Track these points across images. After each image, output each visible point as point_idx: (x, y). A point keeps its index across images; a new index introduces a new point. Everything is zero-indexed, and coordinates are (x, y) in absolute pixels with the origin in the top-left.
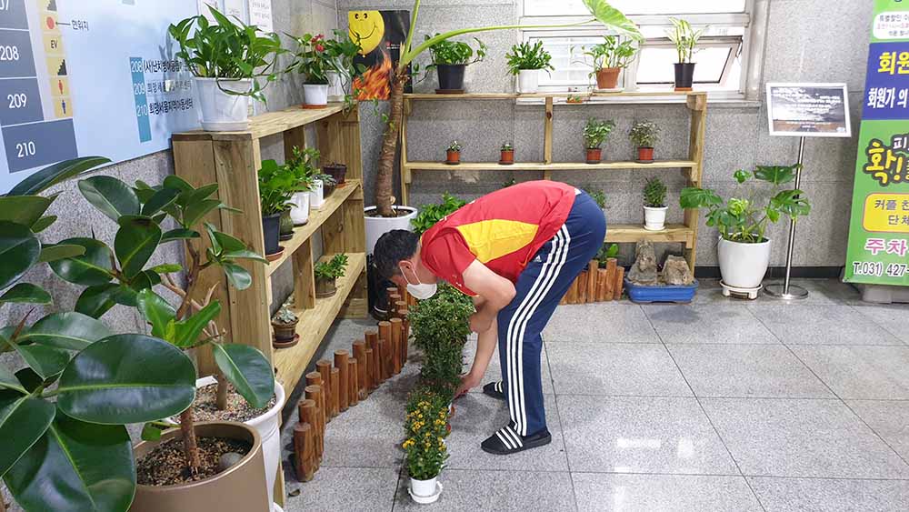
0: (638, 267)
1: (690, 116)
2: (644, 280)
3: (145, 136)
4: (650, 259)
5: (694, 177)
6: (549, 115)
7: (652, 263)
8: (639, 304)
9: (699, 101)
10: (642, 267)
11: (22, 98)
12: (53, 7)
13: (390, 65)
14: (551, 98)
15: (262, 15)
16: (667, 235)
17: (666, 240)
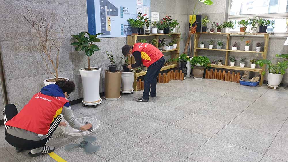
3: (122, 34)
4: (246, 75)
6: (228, 38)
7: (247, 76)
11: (104, 28)
12: (109, 19)
13: (196, 27)
14: (230, 34)
15: (155, 17)
16: (254, 70)
17: (254, 71)
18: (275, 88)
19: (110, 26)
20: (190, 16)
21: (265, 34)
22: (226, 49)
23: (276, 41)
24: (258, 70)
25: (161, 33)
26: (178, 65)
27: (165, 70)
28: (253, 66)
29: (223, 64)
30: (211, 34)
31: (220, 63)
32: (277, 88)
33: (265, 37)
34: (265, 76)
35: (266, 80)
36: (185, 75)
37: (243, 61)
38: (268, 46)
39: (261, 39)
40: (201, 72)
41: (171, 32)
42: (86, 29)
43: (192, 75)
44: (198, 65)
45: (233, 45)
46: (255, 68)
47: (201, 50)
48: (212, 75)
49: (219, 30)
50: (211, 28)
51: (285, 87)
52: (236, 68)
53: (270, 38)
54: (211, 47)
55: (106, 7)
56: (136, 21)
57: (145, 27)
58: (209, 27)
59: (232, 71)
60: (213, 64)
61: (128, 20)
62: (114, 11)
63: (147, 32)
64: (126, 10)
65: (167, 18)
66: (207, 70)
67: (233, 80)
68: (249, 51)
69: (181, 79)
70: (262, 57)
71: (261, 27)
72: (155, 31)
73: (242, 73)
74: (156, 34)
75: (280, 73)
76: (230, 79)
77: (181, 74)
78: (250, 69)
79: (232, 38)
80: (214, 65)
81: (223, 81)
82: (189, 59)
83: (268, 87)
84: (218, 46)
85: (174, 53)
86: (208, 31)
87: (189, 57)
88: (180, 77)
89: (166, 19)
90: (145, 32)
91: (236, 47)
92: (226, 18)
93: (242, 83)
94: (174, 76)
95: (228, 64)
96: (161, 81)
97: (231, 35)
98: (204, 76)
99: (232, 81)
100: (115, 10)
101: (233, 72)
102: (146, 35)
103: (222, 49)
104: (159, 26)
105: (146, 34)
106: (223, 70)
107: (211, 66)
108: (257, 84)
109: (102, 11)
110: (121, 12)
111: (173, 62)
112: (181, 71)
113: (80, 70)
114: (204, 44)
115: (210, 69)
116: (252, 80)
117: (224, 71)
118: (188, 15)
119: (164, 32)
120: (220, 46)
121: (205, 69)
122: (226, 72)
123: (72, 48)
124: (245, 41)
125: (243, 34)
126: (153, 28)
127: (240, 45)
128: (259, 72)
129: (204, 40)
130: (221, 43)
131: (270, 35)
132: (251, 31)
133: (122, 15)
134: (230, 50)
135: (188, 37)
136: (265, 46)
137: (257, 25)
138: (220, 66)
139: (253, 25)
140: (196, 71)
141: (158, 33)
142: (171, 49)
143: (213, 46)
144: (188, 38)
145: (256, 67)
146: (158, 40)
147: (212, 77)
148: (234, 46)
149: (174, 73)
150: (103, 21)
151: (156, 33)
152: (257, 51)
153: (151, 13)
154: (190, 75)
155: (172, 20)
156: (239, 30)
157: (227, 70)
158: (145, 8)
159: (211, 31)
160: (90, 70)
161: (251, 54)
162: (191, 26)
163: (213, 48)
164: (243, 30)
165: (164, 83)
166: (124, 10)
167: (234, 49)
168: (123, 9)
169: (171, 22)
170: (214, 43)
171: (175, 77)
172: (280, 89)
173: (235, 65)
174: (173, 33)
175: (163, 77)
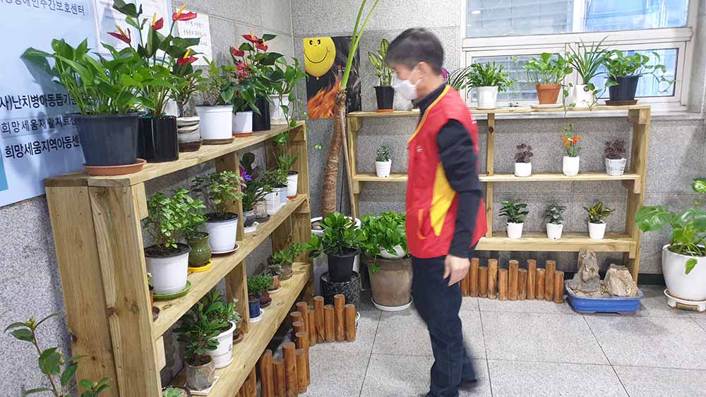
0: (581, 277)
1: (632, 129)
2: (587, 290)
5: (637, 190)
6: (491, 130)
7: (594, 273)
8: (582, 314)
9: (642, 115)
10: (585, 278)
14: (494, 113)
16: (606, 245)
20: (306, 41)
21: (632, 107)
22: (488, 174)
24: (622, 245)
25: (245, 132)
28: (598, 231)
45: (513, 157)
52: (536, 244)
59: (522, 258)
63: (185, 137)
65: (251, 49)
67: (532, 295)
68: (579, 173)
69: (346, 334)
72: (221, 123)
73: (567, 263)
74: (230, 141)
76: (520, 292)
77: (345, 311)
94: (312, 329)
97: (497, 116)
99: (527, 298)
101: (532, 263)
112: (340, 297)
114: (390, 161)
118: (296, 36)
119: (256, 126)
122: (504, 265)
129: (390, 140)
139: (585, 75)
140: (385, 279)
141: (236, 133)
142: (285, 204)
145: (610, 234)
148: (521, 159)
151: (230, 135)
152: (611, 172)
171: (317, 333)
173: (526, 234)
175: (286, 366)
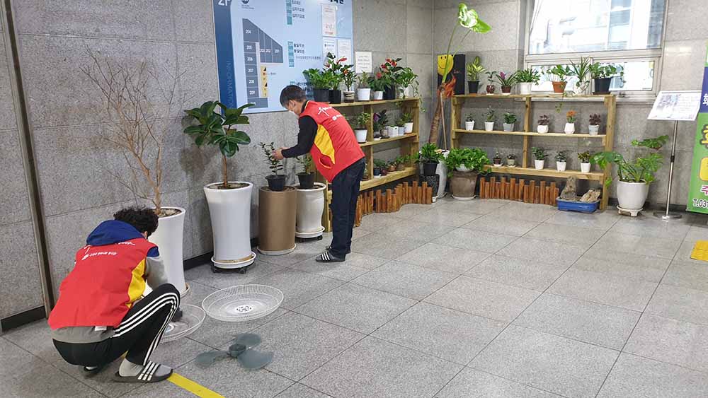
4: (571, 187)
6: (527, 106)
7: (573, 189)
8: (561, 210)
11: (254, 92)
12: (265, 70)
13: (455, 81)
14: (530, 98)
15: (364, 64)
16: (587, 176)
17: (586, 178)
18: (634, 214)
19: (266, 86)
20: (439, 57)
21: (607, 95)
22: (524, 131)
23: (631, 110)
24: (596, 176)
25: (378, 99)
26: (418, 170)
27: (389, 181)
28: (585, 167)
29: (517, 164)
30: (489, 97)
31: (511, 162)
32: (639, 214)
33: (608, 104)
34: (612, 188)
35: (614, 196)
36: (434, 194)
37: (562, 157)
38: (615, 122)
39: (599, 106)
40: (470, 183)
41: (398, 94)
42: (213, 94)
43: (449, 192)
44: (463, 168)
45: (539, 122)
46: (590, 172)
47: (468, 133)
48: (495, 191)
49: (506, 88)
50: (489, 83)
51: (655, 211)
52: (549, 173)
53: (618, 105)
54: (489, 127)
55: (257, 44)
56: (323, 74)
57: (342, 87)
58: (484, 81)
59: (538, 179)
60: (496, 166)
61: (305, 73)
62: (274, 54)
63: (348, 98)
64: (300, 48)
65: (389, 65)
66: (482, 180)
67: (542, 200)
68: (574, 133)
69: (426, 201)
70: (604, 147)
71: (597, 80)
72: (365, 94)
73: (562, 183)
74: (368, 101)
75: (643, 182)
76: (535, 198)
77: (426, 190)
78: (579, 173)
79: (536, 105)
80: (497, 168)
81: (520, 203)
82: (441, 155)
83: (619, 212)
84: (505, 125)
85: (407, 142)
86: (482, 91)
87: (441, 150)
88: (424, 197)
89: (388, 67)
90: (342, 96)
91: (546, 126)
92: (521, 62)
93: (562, 207)
94: (410, 195)
95: (530, 164)
96: (382, 208)
97: (533, 99)
98: (477, 192)
99: (539, 203)
100: (277, 51)
101: (542, 183)
102: (347, 104)
103: (514, 131)
104: (372, 82)
105: (346, 101)
106: (517, 177)
107: (493, 171)
108: (596, 208)
109: (250, 53)
110: (291, 54)
111: (406, 164)
112: (425, 183)
113: (205, 188)
114: (473, 122)
115: (489, 176)
116: (584, 199)
117: (522, 181)
118: (434, 55)
119: (385, 97)
120: (510, 125)
121: (479, 177)
122: (527, 182)
123: (186, 139)
124: (566, 112)
125: (559, 96)
126: (359, 87)
127: (553, 120)
128: (598, 179)
129: (474, 110)
130: (512, 116)
131: (618, 99)
132: (578, 91)
133: (291, 61)
134: (532, 131)
135: (438, 106)
136: (609, 123)
137: (588, 77)
138: (512, 168)
139: (581, 77)
140: (457, 182)
141: (372, 98)
142: (402, 135)
143: (494, 125)
144: (437, 110)
145: (592, 169)
146: (372, 115)
147: (495, 195)
148: (542, 123)
149: (410, 187)
150: (252, 75)
151: (368, 99)
152: (591, 133)
153: (354, 53)
154: (445, 191)
155: (402, 68)
156: (551, 88)
157: (528, 179)
158: (341, 42)
159: (490, 90)
160: (229, 188)
161: (579, 141)
162: (444, 81)
163: (494, 130)
164: (559, 87)
165: (390, 211)
166: (295, 51)
167: (542, 130)
168: (294, 48)
169: (399, 72)
170: (496, 117)
171: (413, 199)
172: (644, 216)
173: (545, 167)
174: (404, 96)
175: (386, 198)
